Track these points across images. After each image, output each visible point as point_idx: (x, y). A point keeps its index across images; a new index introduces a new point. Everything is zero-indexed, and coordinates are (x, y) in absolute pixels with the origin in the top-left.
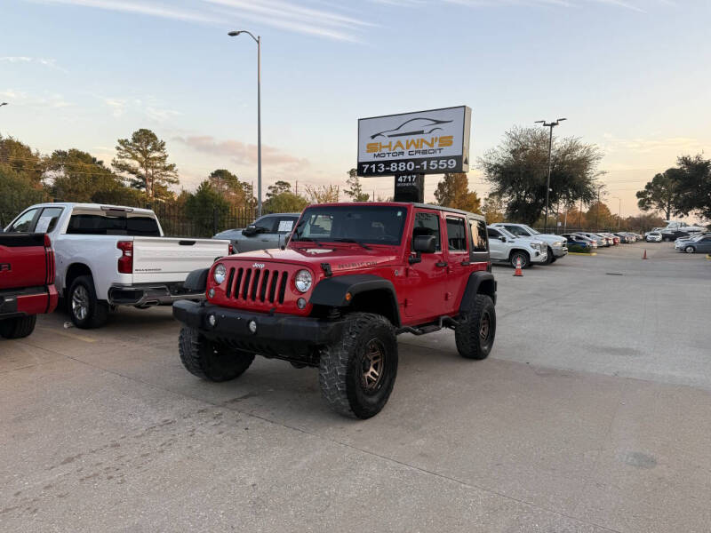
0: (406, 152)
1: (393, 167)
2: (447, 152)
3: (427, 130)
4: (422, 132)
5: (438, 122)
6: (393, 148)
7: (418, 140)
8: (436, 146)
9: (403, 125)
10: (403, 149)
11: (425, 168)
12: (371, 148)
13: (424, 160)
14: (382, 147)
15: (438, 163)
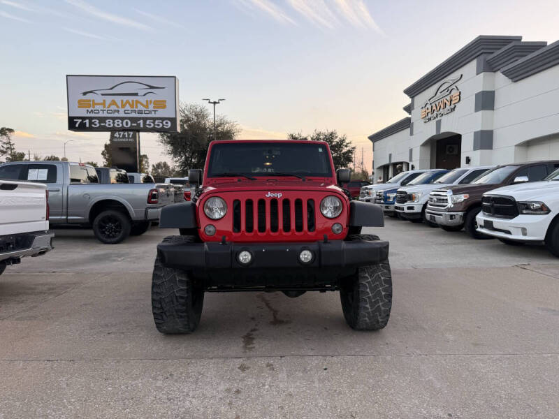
0: (122, 111)
1: (109, 124)
2: (161, 113)
3: (141, 93)
4: (136, 94)
5: (151, 87)
6: (107, 105)
7: (133, 101)
8: (151, 107)
9: (117, 85)
10: (118, 107)
11: (142, 126)
12: (82, 104)
13: (140, 119)
14: (95, 104)
15: (154, 123)
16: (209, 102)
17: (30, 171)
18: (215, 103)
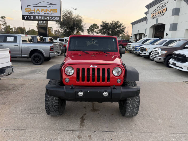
0: (41, 13)
1: (37, 18)
2: (55, 14)
3: (48, 6)
4: (46, 7)
5: (52, 4)
6: (36, 11)
7: (45, 9)
8: (52, 12)
9: (39, 3)
10: (40, 11)
11: (48, 19)
12: (27, 10)
13: (48, 16)
14: (31, 10)
15: (53, 18)
16: (73, 9)
17: (7, 38)
18: (75, 9)
